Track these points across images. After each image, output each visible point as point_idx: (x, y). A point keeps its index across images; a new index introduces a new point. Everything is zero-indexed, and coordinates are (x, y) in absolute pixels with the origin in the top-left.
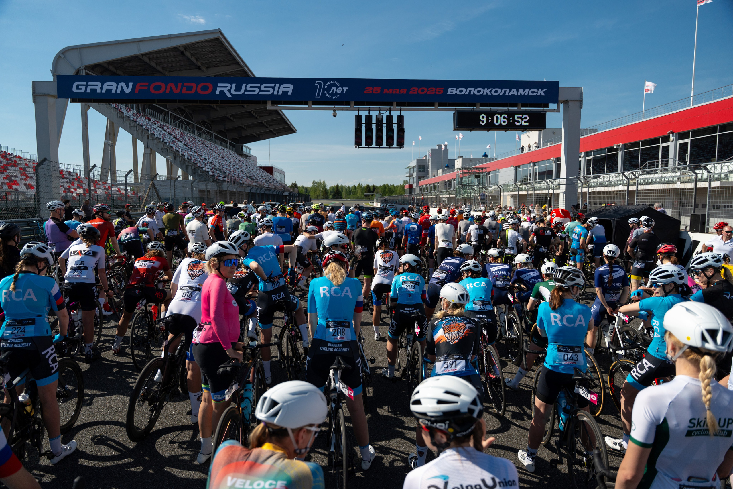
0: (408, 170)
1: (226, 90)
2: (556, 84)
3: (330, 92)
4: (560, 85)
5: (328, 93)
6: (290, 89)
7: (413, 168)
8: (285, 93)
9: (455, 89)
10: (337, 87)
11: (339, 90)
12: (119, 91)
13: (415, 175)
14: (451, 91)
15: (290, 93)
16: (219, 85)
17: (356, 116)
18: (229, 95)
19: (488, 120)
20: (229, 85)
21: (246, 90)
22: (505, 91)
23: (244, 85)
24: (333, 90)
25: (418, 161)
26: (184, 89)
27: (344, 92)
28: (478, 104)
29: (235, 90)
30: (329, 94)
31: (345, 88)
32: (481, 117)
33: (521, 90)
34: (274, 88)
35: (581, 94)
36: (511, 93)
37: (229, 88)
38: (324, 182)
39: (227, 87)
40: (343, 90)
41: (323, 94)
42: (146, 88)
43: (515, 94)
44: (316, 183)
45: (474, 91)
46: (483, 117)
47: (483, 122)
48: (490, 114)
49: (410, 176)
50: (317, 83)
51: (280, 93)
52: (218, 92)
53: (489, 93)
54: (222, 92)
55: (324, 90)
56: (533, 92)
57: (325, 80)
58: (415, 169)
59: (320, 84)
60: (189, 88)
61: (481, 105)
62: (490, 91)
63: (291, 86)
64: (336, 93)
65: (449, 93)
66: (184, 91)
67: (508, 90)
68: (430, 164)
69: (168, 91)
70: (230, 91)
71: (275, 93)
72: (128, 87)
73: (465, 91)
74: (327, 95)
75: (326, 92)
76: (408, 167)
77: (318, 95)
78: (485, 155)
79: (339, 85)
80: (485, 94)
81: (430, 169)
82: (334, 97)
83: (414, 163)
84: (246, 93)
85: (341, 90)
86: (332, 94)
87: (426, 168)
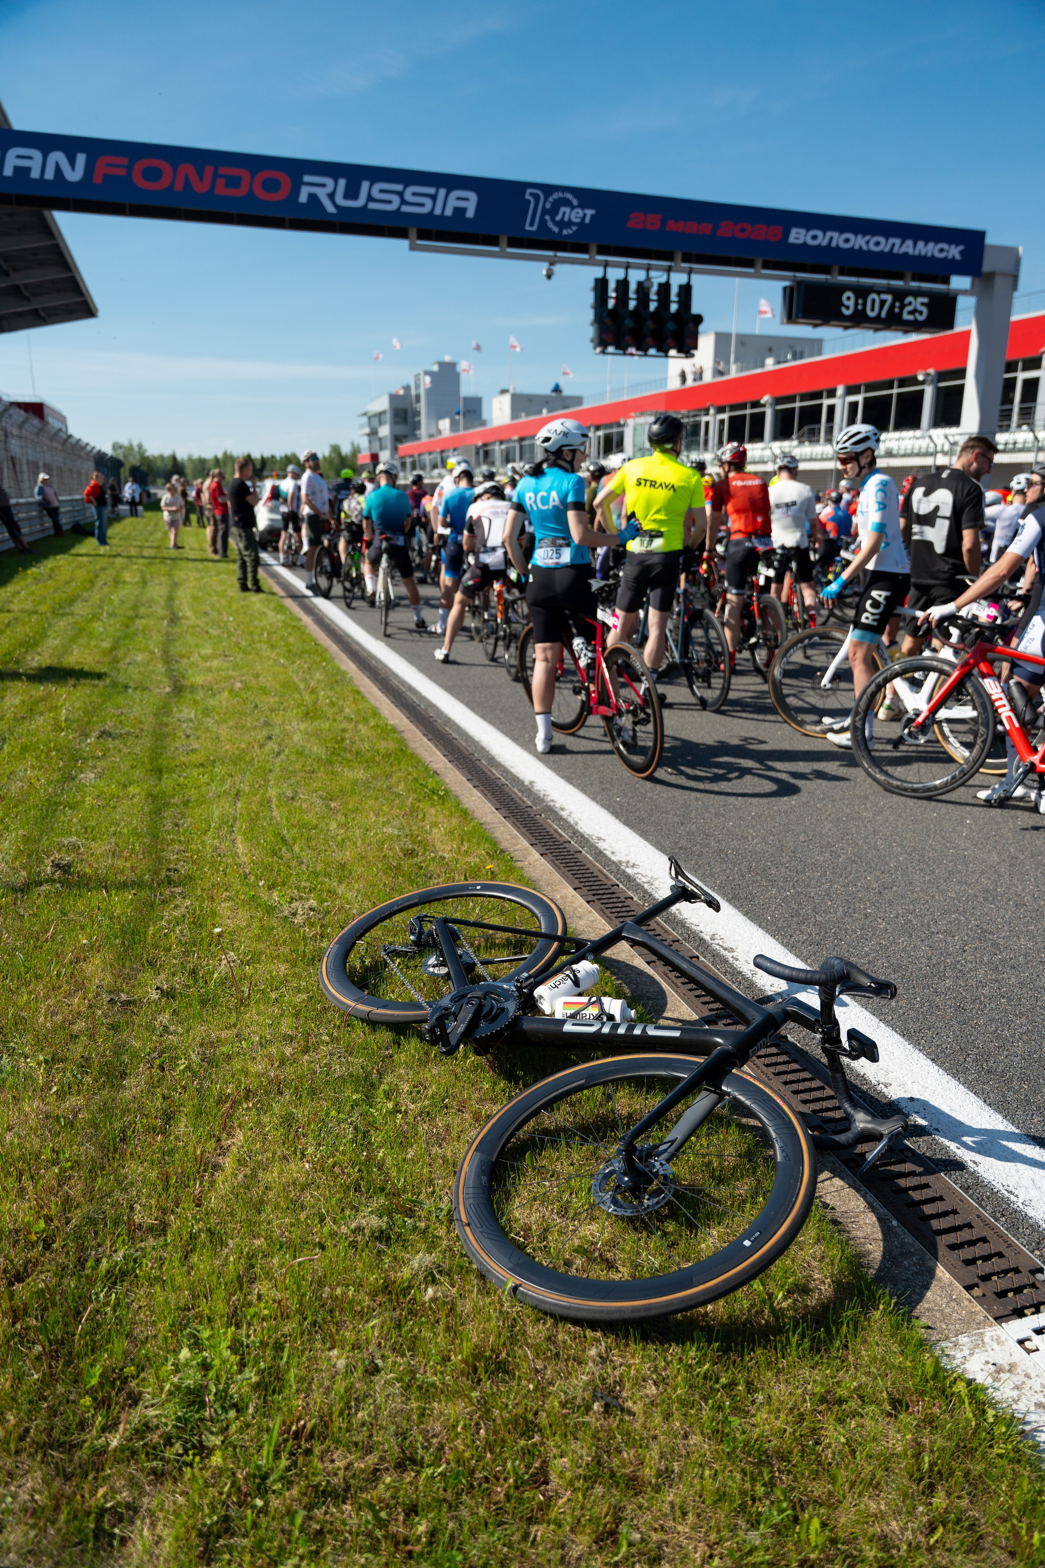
0: (365, 420)
1: (322, 194)
2: (980, 236)
3: (558, 218)
4: (989, 240)
5: (553, 219)
6: (470, 202)
7: (381, 414)
8: (459, 212)
9: (803, 231)
10: (573, 207)
11: (575, 215)
12: (50, 175)
13: (385, 431)
14: (797, 236)
15: (470, 214)
16: (307, 178)
17: (597, 280)
18: (330, 209)
19: (856, 304)
20: (329, 182)
21: (370, 198)
22: (893, 245)
23: (365, 185)
24: (564, 213)
25: (393, 398)
26: (221, 182)
27: (587, 220)
28: (836, 270)
29: (347, 196)
30: (556, 223)
31: (590, 212)
32: (844, 298)
33: (921, 244)
34: (434, 198)
35: (1017, 261)
36: (904, 249)
37: (330, 188)
38: (140, 446)
39: (324, 185)
40: (585, 215)
41: (543, 222)
42: (123, 172)
43: (910, 251)
44: (121, 447)
45: (838, 239)
46: (849, 298)
47: (848, 308)
48: (862, 293)
49: (373, 433)
50: (531, 194)
51: (449, 212)
52: (303, 198)
53: (865, 247)
54: (313, 197)
55: (545, 211)
56: (941, 250)
57: (547, 189)
58: (388, 417)
59: (536, 197)
60: (233, 182)
61: (842, 272)
62: (867, 243)
63: (473, 197)
64: (570, 223)
65: (792, 239)
66: (221, 189)
67: (898, 241)
68: (422, 406)
69: (179, 187)
70: (332, 196)
71: (438, 211)
72: (72, 163)
73: (821, 238)
74: (550, 224)
75: (547, 217)
76: (365, 414)
77: (532, 224)
78: (557, 389)
79: (575, 202)
80: (857, 247)
81: (423, 418)
82: (565, 232)
83: (382, 404)
84: (372, 206)
85: (581, 215)
86: (562, 224)
87: (409, 415)
